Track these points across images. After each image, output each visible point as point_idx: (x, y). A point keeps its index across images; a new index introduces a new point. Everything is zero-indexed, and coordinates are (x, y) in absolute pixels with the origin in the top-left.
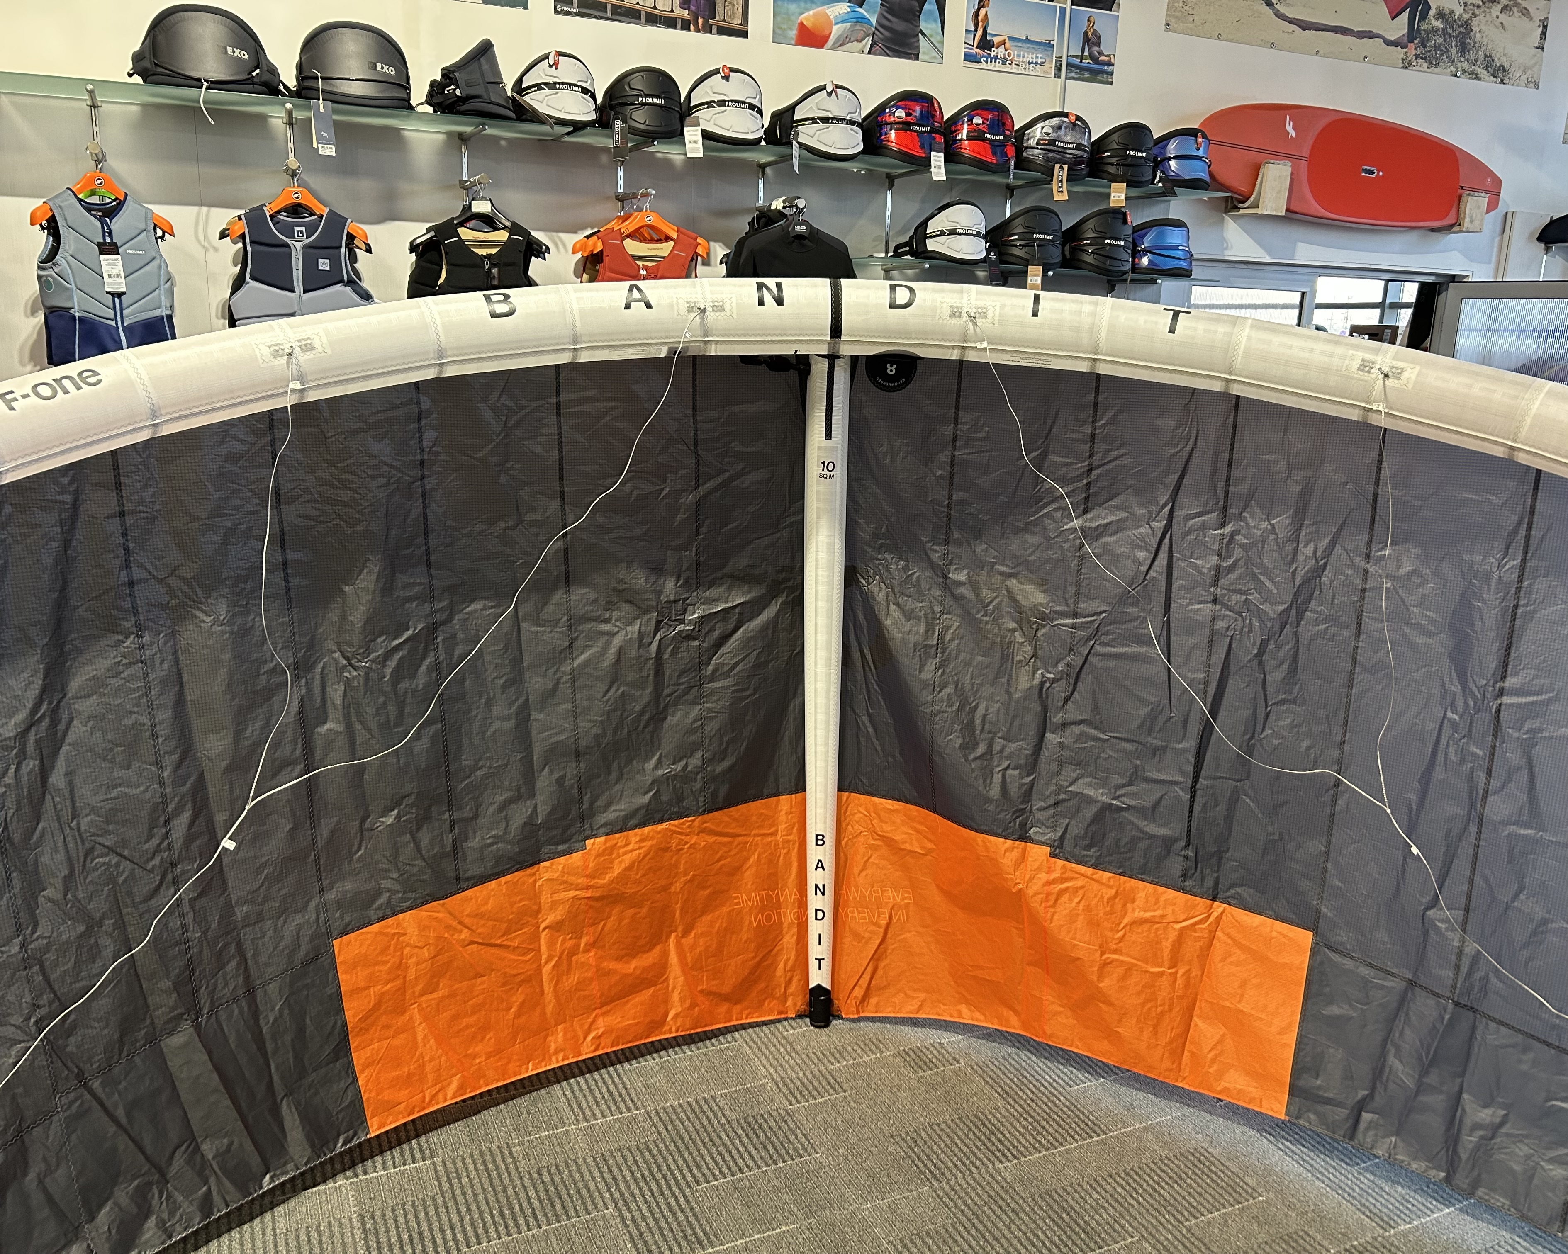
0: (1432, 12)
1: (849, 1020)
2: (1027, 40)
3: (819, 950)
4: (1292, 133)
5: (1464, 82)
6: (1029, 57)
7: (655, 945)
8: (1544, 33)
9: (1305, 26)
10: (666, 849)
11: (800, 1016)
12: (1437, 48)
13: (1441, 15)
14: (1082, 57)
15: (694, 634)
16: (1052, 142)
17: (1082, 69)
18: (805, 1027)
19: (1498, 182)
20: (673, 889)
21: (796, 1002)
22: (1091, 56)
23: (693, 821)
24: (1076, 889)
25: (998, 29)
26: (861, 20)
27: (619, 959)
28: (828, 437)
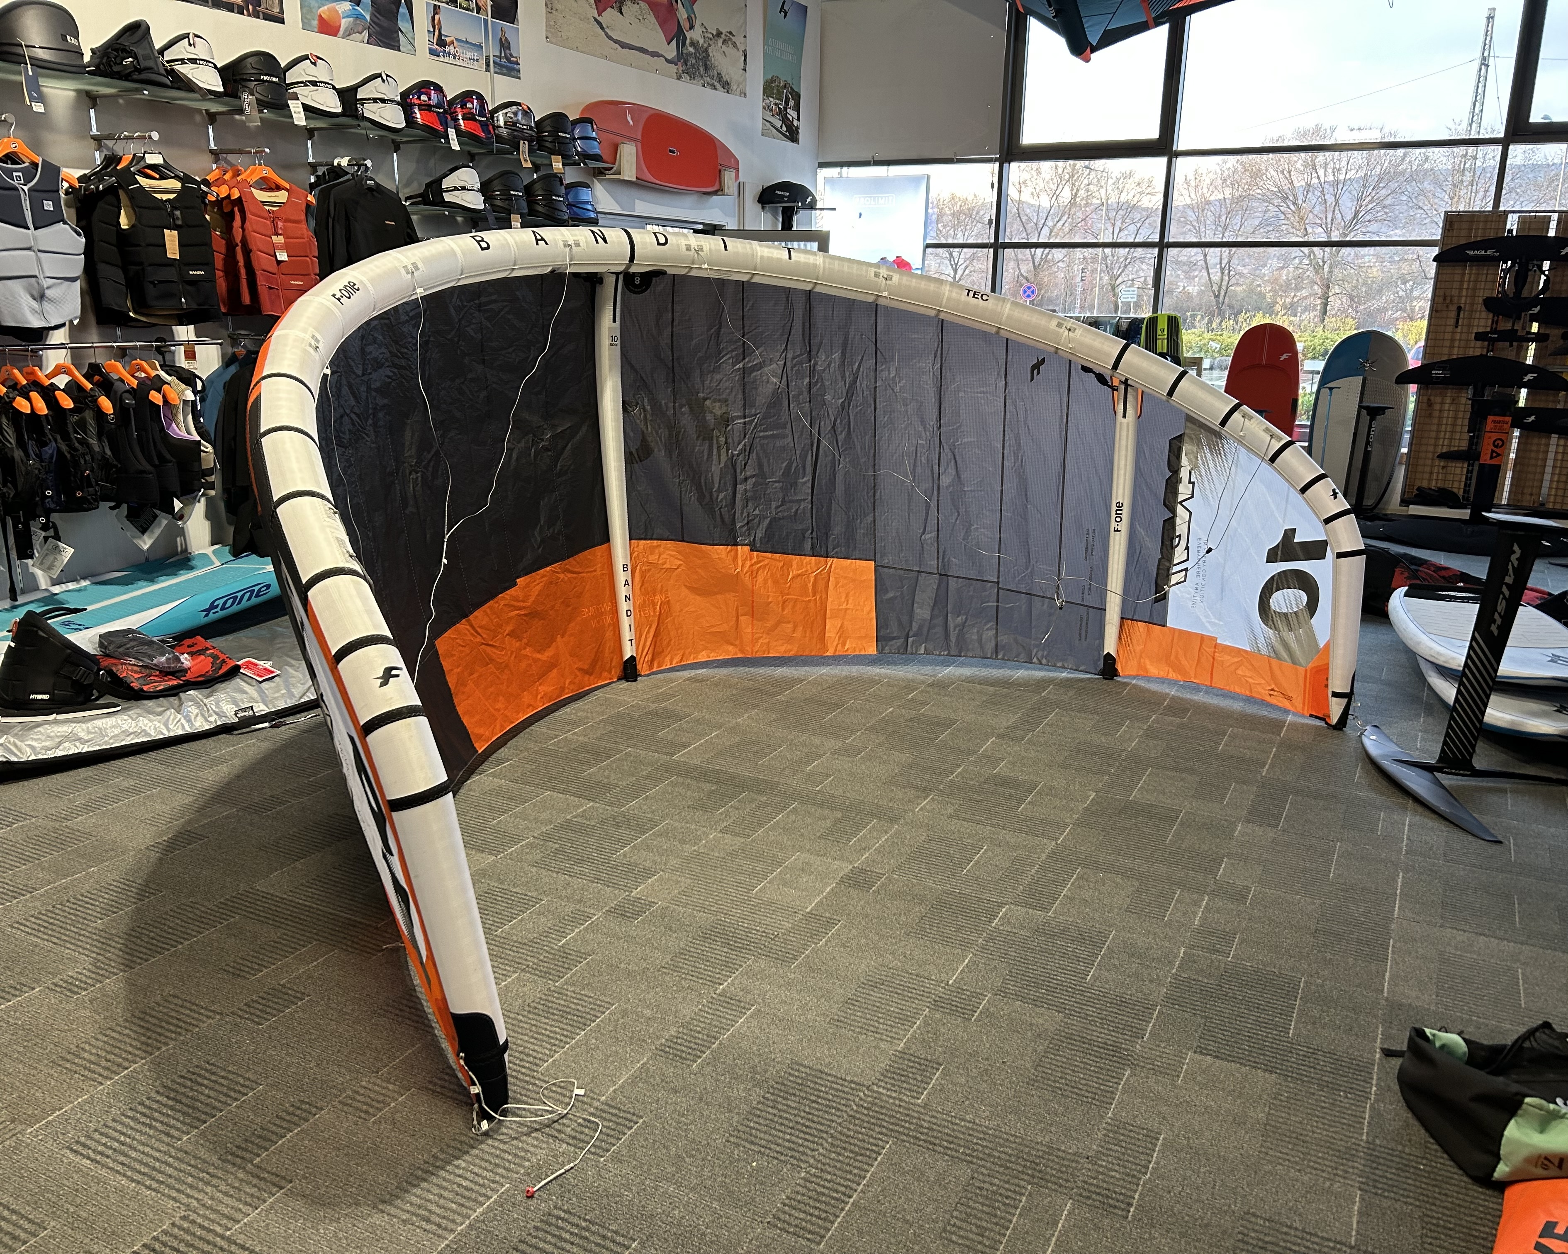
0: (688, 41)
1: (646, 675)
2: (467, 42)
3: (627, 635)
4: (631, 122)
5: (708, 90)
6: (469, 55)
7: (552, 642)
8: (745, 60)
9: (624, 45)
10: (550, 583)
11: (619, 679)
12: (693, 66)
13: (692, 44)
14: (500, 57)
15: (549, 447)
16: (514, 124)
17: (501, 66)
18: (625, 685)
19: (737, 162)
20: (556, 607)
21: (617, 672)
22: (506, 57)
23: (560, 565)
24: (765, 566)
25: (449, 31)
26: (359, 17)
28: (614, 321)
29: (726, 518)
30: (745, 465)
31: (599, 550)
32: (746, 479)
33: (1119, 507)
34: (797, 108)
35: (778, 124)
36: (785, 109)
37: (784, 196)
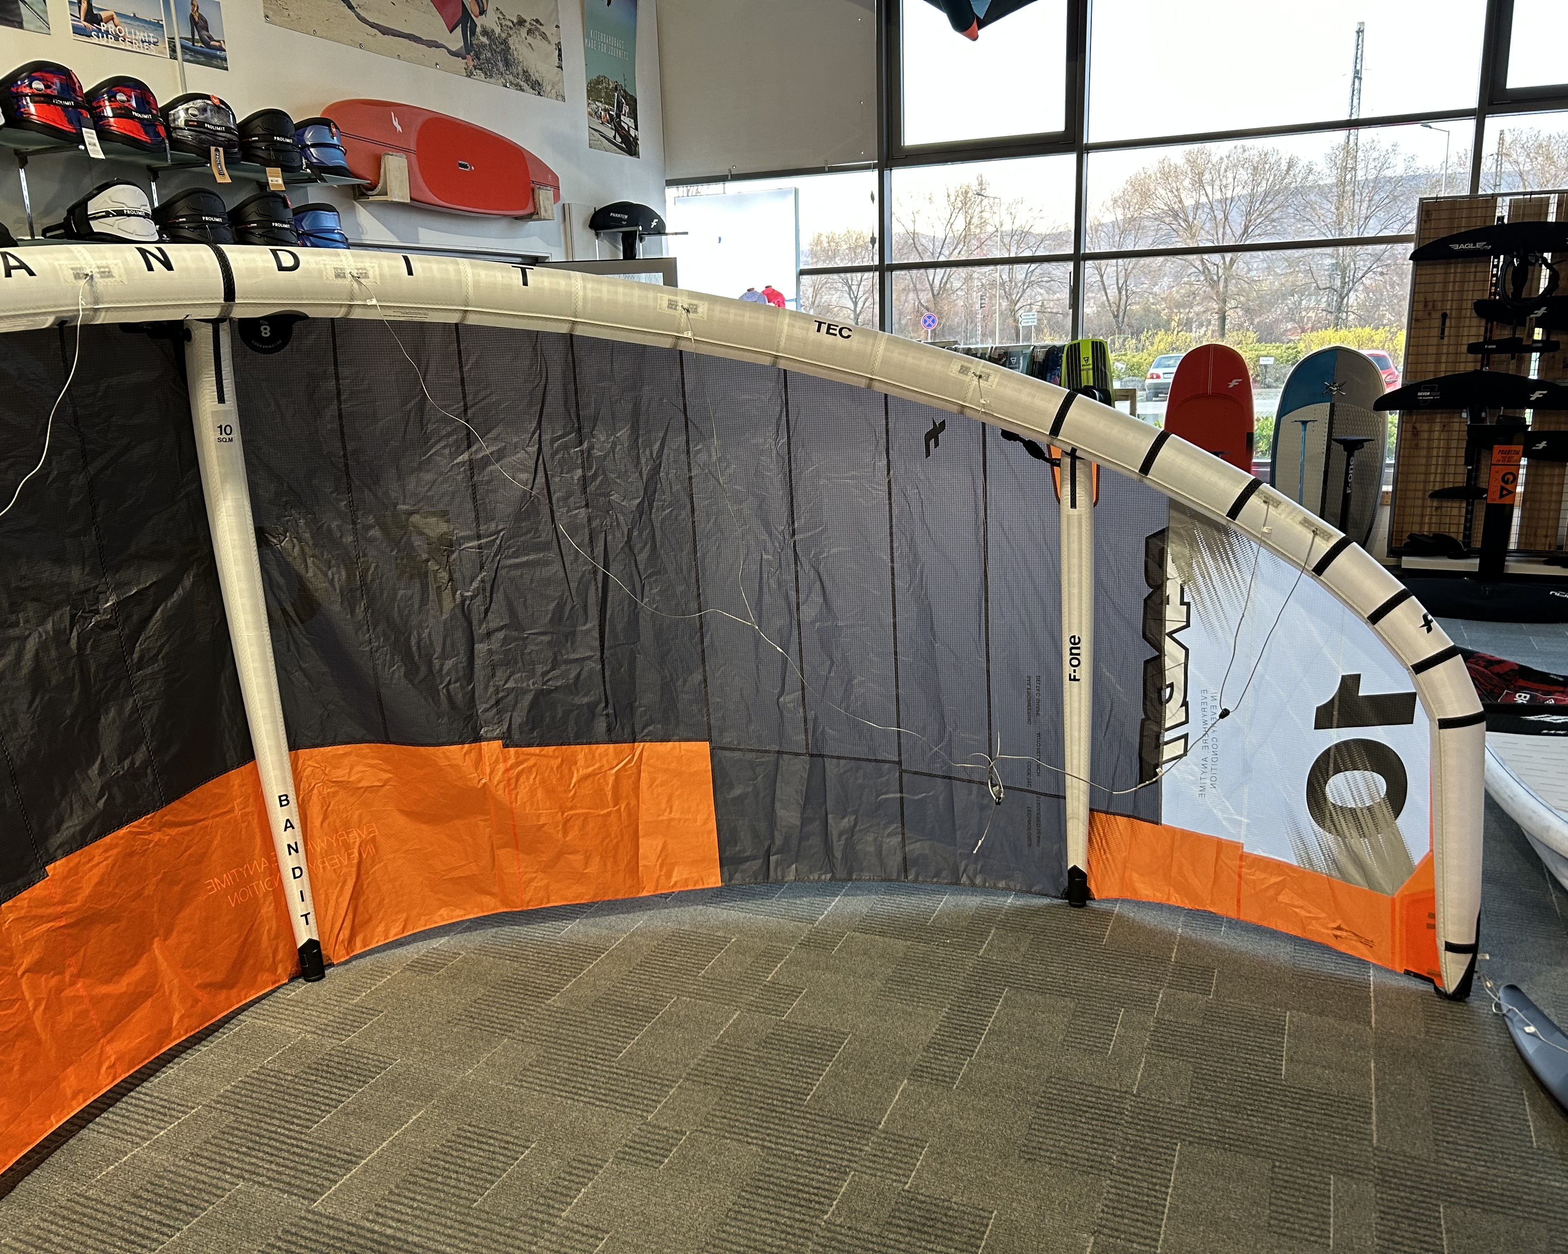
0: (478, 29)
1: (339, 964)
2: (135, 18)
3: (298, 908)
4: (399, 128)
5: (513, 92)
7: (141, 956)
8: (560, 55)
9: (385, 31)
10: (132, 854)
11: (292, 980)
12: (488, 61)
13: (485, 33)
14: (193, 40)
15: (112, 622)
16: (201, 124)
18: (302, 988)
19: (556, 178)
20: (146, 893)
21: (286, 966)
22: (202, 40)
23: (152, 817)
24: (530, 768)
27: (107, 982)
28: (221, 399)
29: (459, 698)
30: (487, 611)
31: (236, 777)
32: (489, 634)
33: (1075, 643)
34: (634, 115)
35: (611, 134)
36: (618, 116)
37: (621, 219)
